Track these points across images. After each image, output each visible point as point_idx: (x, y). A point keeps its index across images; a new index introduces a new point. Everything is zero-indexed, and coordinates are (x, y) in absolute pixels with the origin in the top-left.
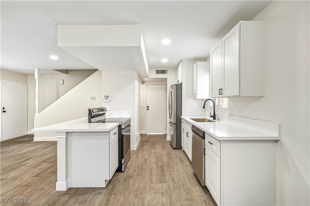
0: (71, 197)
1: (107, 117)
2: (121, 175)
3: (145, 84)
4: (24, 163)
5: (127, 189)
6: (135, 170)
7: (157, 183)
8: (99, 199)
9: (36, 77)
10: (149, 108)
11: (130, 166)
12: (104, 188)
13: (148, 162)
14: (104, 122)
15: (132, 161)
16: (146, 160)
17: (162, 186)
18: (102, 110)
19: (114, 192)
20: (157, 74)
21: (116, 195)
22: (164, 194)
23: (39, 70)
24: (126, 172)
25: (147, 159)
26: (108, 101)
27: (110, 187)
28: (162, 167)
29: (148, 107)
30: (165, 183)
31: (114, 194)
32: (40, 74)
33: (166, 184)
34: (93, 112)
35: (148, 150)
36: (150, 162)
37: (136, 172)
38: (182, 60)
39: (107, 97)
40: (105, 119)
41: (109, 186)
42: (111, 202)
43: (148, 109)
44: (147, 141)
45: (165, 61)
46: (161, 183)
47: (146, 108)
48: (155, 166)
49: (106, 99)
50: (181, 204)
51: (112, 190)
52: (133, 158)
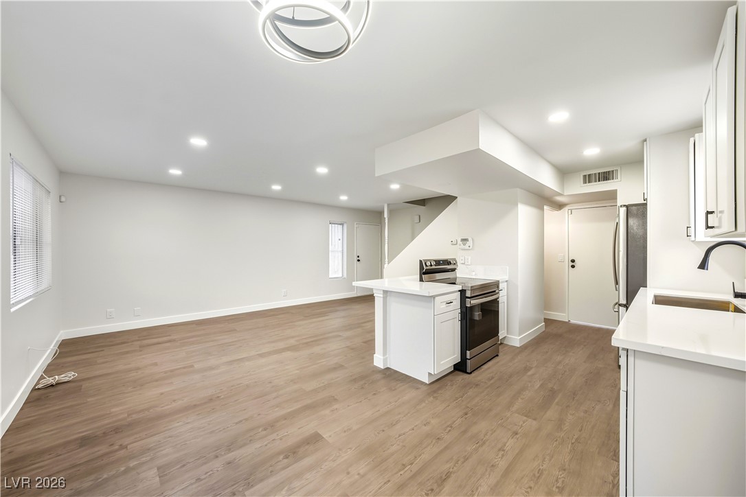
0: (384, 378)
1: (458, 276)
2: (461, 378)
3: (566, 209)
4: (363, 325)
5: (457, 399)
6: (493, 378)
7: (519, 414)
8: (410, 394)
9: (386, 215)
10: (577, 264)
11: (489, 368)
12: (426, 384)
13: (530, 373)
14: (454, 284)
15: (498, 362)
16: (527, 369)
17: (524, 423)
18: (449, 263)
19: (435, 395)
20: (588, 184)
21: (437, 399)
22: (517, 436)
23: (388, 205)
24: (473, 374)
25: (531, 368)
26: (466, 247)
27: (436, 386)
28: (553, 393)
29: (573, 261)
30: (535, 419)
31: (434, 397)
32: (390, 212)
33: (534, 422)
34: (427, 266)
35: (547, 352)
36: (533, 375)
37: (492, 382)
38: (645, 140)
39: (464, 240)
40: (456, 279)
41: (434, 385)
42: (424, 404)
43: (573, 267)
44: (557, 336)
45: (592, 152)
46: (526, 416)
47: (567, 264)
48: (538, 386)
49: (464, 245)
50: (541, 467)
51: (435, 392)
52: (503, 359)
